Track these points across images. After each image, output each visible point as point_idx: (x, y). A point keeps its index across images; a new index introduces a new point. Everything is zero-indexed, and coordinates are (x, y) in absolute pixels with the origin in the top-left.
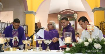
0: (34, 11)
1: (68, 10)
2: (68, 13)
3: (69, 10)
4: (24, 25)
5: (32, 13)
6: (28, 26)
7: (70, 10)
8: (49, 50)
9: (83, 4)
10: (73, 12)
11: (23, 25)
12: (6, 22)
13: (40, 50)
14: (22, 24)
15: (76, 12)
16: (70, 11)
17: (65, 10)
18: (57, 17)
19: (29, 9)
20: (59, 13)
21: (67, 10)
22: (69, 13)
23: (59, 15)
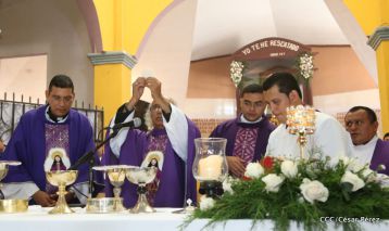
0: (124, 52)
1: (273, 43)
2: (273, 55)
3: (278, 39)
4: (86, 107)
5: (118, 58)
6: (102, 112)
7: (281, 40)
8: (149, 209)
9: (333, 14)
10: (295, 48)
11: (83, 110)
12: (18, 99)
13: (115, 209)
14: (80, 106)
15: (305, 50)
16: (280, 44)
17: (259, 42)
18: (228, 73)
19: (108, 46)
20: (237, 55)
21: (269, 40)
22: (276, 54)
23: (235, 64)
